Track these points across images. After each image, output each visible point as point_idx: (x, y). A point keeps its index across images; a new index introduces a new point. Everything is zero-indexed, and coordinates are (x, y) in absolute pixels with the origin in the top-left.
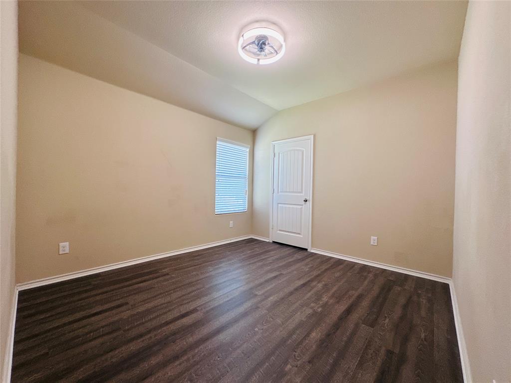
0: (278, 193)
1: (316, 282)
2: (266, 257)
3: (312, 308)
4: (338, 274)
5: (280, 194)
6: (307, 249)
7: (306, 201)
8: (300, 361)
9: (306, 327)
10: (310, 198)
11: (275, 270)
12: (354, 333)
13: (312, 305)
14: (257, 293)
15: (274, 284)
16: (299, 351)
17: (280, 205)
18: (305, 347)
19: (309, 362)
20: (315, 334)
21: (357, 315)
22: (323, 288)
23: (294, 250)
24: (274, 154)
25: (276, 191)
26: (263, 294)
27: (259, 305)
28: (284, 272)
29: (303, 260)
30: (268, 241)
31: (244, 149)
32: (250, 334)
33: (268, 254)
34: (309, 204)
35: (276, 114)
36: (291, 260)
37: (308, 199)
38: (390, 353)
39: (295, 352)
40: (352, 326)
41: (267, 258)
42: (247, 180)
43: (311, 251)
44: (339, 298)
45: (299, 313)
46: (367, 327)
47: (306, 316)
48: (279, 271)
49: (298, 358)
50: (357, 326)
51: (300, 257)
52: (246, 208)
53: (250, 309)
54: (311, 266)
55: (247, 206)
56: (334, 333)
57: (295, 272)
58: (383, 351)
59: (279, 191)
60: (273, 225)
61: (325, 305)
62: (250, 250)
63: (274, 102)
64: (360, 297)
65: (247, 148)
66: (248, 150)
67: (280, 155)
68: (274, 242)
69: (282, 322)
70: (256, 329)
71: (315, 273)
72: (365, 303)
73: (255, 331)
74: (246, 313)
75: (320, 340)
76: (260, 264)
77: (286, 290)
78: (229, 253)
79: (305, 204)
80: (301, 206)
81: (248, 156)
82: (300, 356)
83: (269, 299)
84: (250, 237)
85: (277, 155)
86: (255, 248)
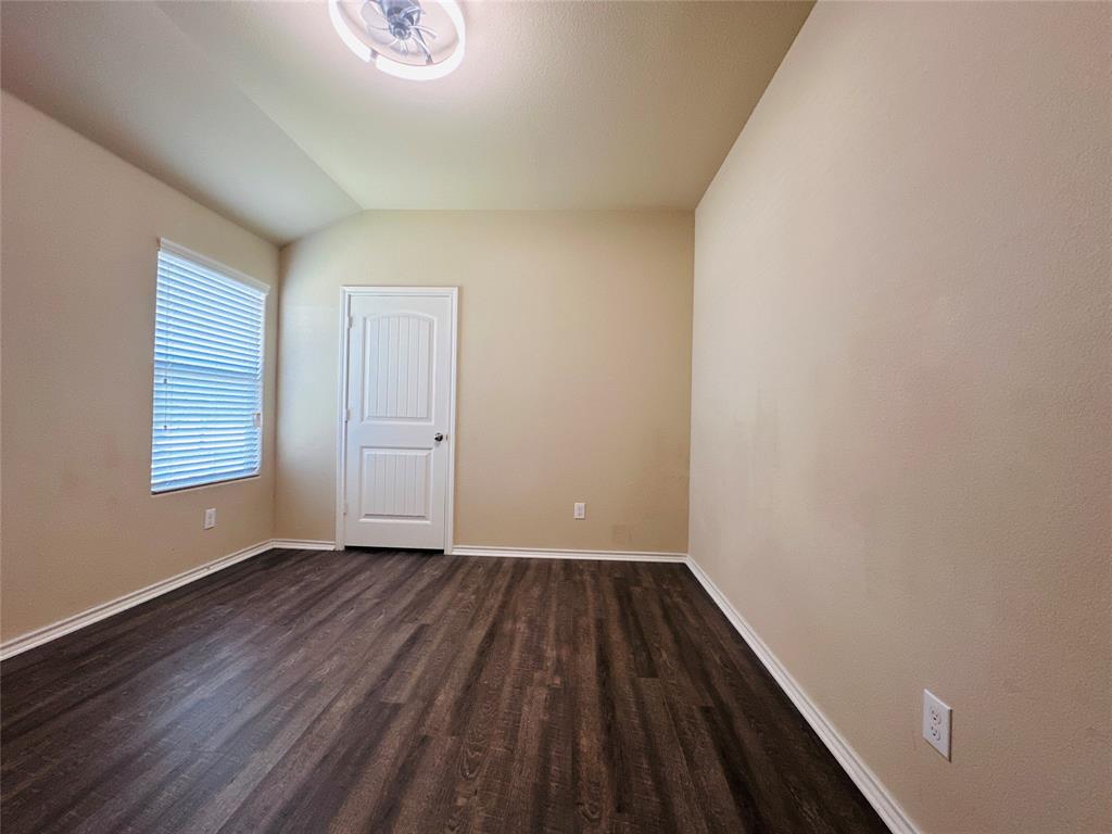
0: (362, 420)
1: (510, 622)
2: (353, 593)
3: (542, 683)
4: (536, 592)
5: (366, 422)
6: (442, 551)
7: (439, 439)
8: (602, 821)
9: (561, 733)
10: (449, 430)
11: (402, 621)
12: (641, 704)
13: (537, 675)
14: (393, 699)
15: (424, 660)
16: (585, 798)
17: (366, 452)
18: (590, 782)
19: (620, 809)
20: (584, 739)
21: (621, 663)
22: (533, 631)
23: (412, 559)
24: (351, 320)
25: (355, 414)
26: (414, 696)
27: (424, 731)
28: (427, 619)
29: (449, 579)
30: (331, 548)
31: (249, 291)
32: (454, 823)
33: (354, 582)
34: (448, 446)
35: (356, 216)
36: (421, 586)
37: (444, 433)
38: (706, 710)
39: (582, 804)
40: (627, 688)
41: (358, 595)
42: (260, 383)
43: (455, 553)
44: (571, 640)
45: (526, 708)
46: (649, 679)
47: (545, 708)
48: (411, 621)
49: (595, 817)
50: (633, 684)
51: (438, 573)
52: (257, 465)
53: (405, 753)
54: (475, 586)
55: (258, 459)
56: (613, 717)
57: (452, 612)
58: (698, 716)
59: (366, 415)
60: (346, 506)
61: (559, 668)
62: (293, 585)
63: (365, 183)
64: (601, 625)
65: (261, 289)
66: (263, 297)
67: (369, 323)
68: (348, 548)
69: (505, 747)
70: (461, 802)
71: (494, 602)
72: (616, 635)
73: (460, 808)
74: (403, 769)
75: (604, 749)
76: (350, 614)
77: (461, 665)
78: (227, 609)
79: (437, 445)
80: (425, 453)
81: (262, 314)
82: (596, 807)
83: (438, 703)
84: (270, 548)
85: (358, 324)
86: (304, 574)
